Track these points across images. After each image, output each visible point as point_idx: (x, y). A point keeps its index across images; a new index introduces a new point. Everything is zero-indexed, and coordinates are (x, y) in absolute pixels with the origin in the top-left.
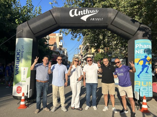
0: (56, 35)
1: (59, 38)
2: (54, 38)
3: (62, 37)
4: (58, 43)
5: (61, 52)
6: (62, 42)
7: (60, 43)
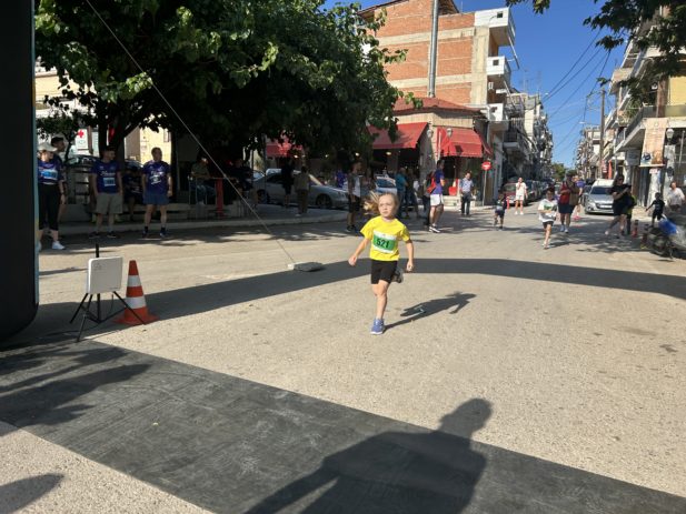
0: (476, 24)
1: (488, 37)
2: (462, 37)
3: (505, 30)
4: (485, 66)
5: (494, 110)
6: (501, 60)
7: (496, 63)
